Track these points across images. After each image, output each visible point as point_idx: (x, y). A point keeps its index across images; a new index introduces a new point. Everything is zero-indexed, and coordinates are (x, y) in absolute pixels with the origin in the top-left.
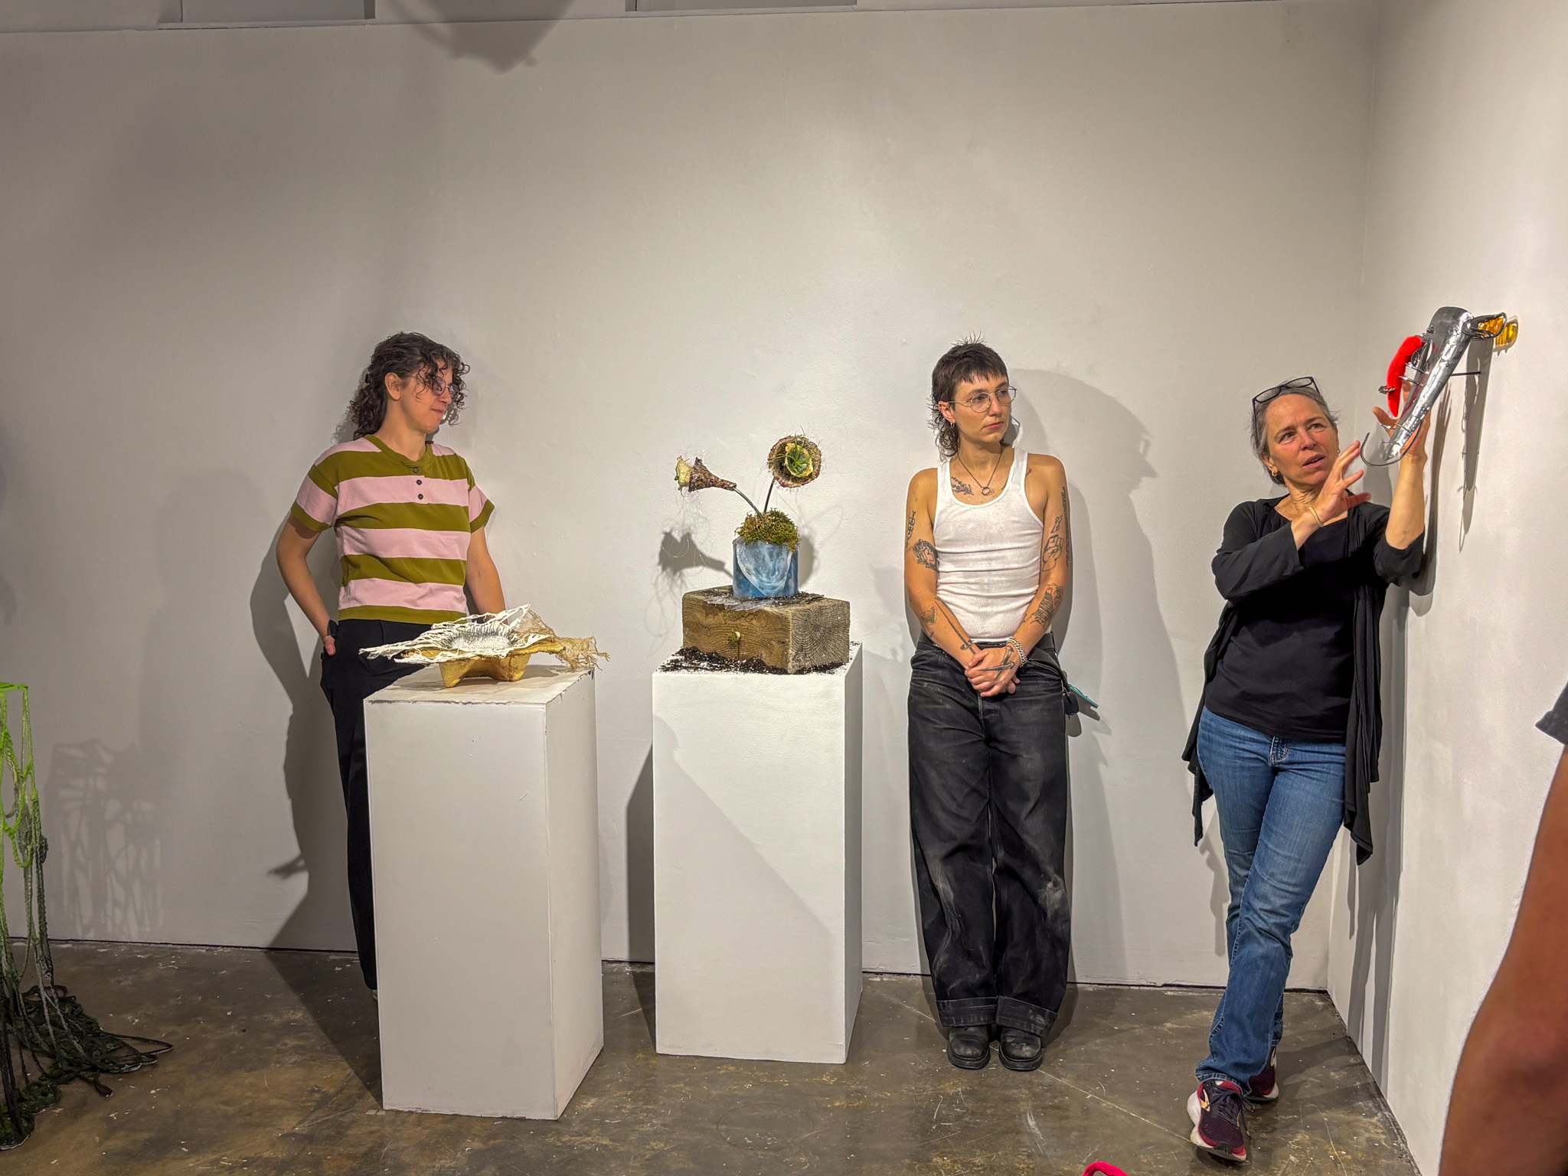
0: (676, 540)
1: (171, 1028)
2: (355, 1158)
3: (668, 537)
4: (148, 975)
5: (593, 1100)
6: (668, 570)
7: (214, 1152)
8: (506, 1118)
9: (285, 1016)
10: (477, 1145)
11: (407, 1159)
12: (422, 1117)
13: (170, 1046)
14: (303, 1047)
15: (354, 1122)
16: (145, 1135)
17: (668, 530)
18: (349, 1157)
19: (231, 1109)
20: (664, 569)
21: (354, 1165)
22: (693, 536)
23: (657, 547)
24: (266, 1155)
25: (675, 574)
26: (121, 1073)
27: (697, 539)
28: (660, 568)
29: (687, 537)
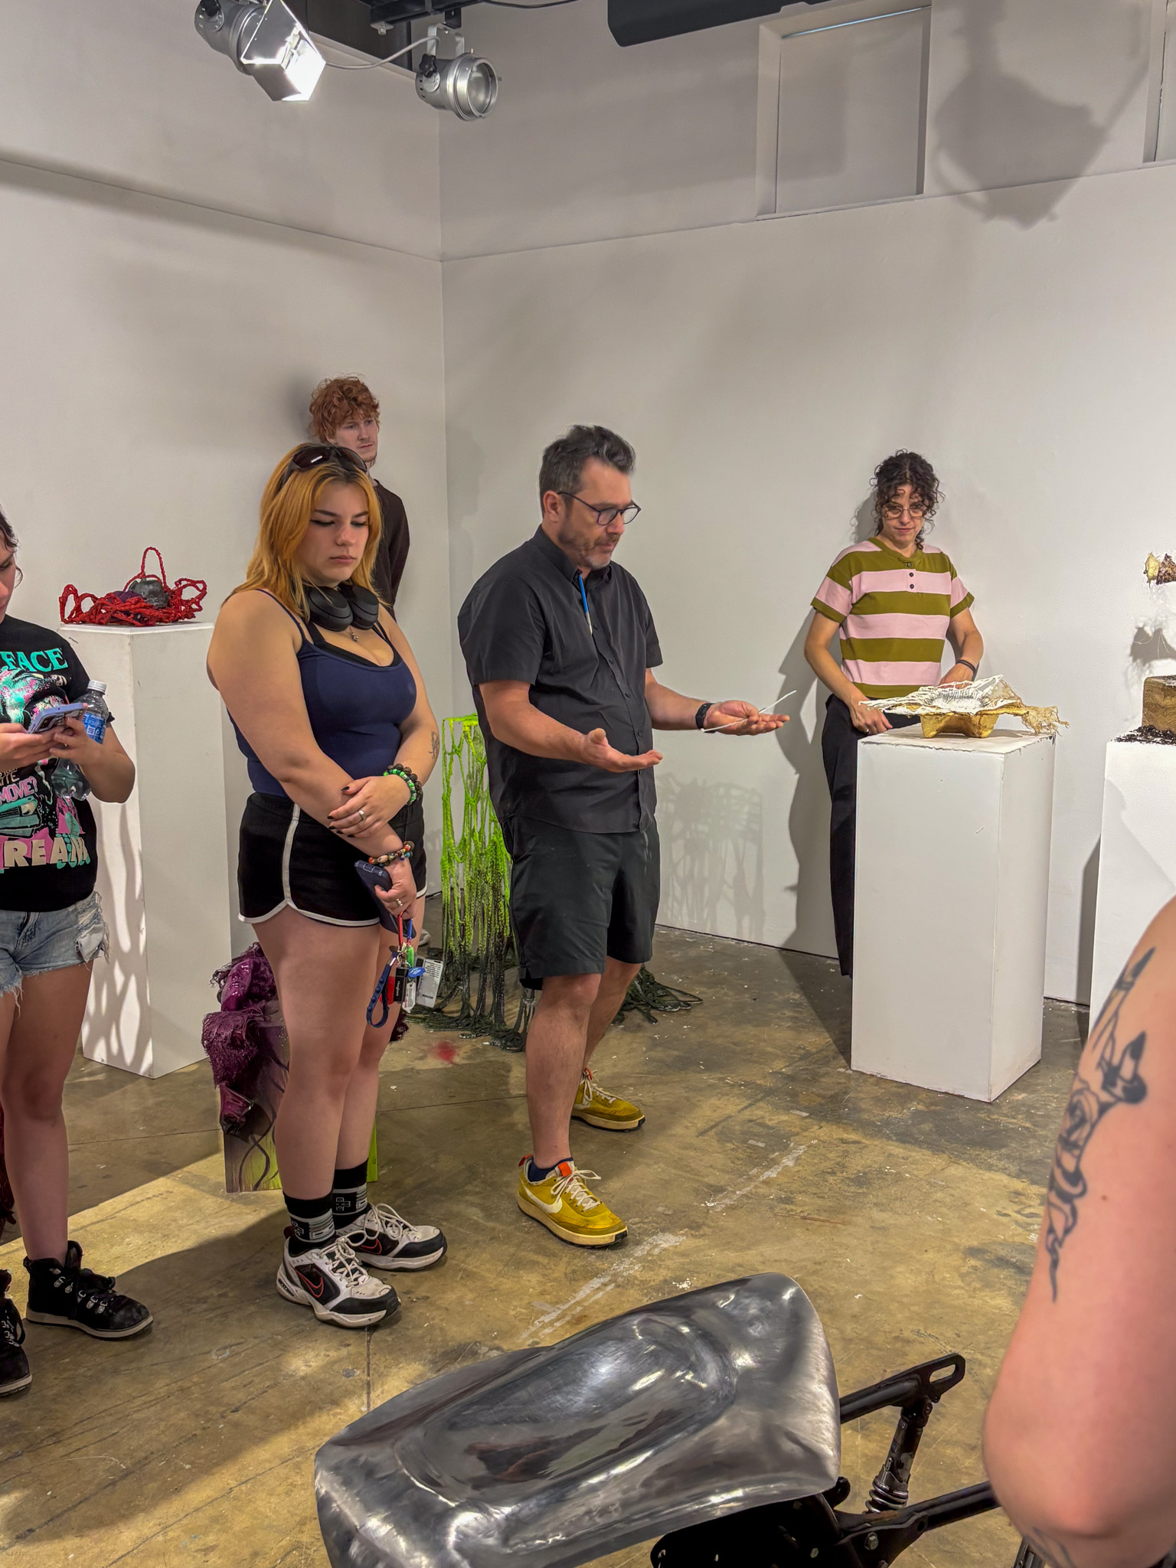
0: (1147, 635)
1: (703, 989)
2: (823, 1097)
3: (1141, 631)
4: (693, 953)
5: (1024, 1095)
6: (1138, 661)
7: (722, 1073)
8: (948, 1094)
9: (787, 996)
10: (921, 1107)
11: (863, 1106)
12: (880, 1080)
13: (700, 1000)
14: (796, 1018)
15: (827, 1074)
16: (676, 1053)
17: (1141, 625)
18: (819, 1095)
19: (738, 1049)
20: (1134, 660)
21: (823, 1102)
22: (1165, 632)
23: (1130, 640)
24: (759, 1082)
26: (665, 1011)
27: (1168, 634)
28: (1131, 659)
29: (1158, 632)
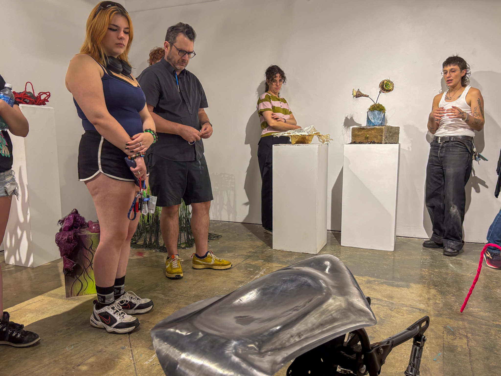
0: (348, 119)
1: (222, 234)
2: (267, 256)
3: (347, 118)
4: (215, 225)
5: (325, 252)
6: (346, 127)
7: (233, 253)
8: (303, 253)
9: (247, 233)
10: (297, 257)
11: (280, 258)
12: (282, 251)
13: (221, 236)
14: (252, 238)
15: (266, 251)
16: (217, 249)
17: (346, 116)
18: (265, 256)
19: (236, 247)
20: (345, 127)
21: (267, 257)
22: (353, 118)
23: (343, 121)
24: (246, 254)
25: (348, 128)
26: (211, 239)
27: (354, 118)
28: (344, 126)
29: (352, 118)
